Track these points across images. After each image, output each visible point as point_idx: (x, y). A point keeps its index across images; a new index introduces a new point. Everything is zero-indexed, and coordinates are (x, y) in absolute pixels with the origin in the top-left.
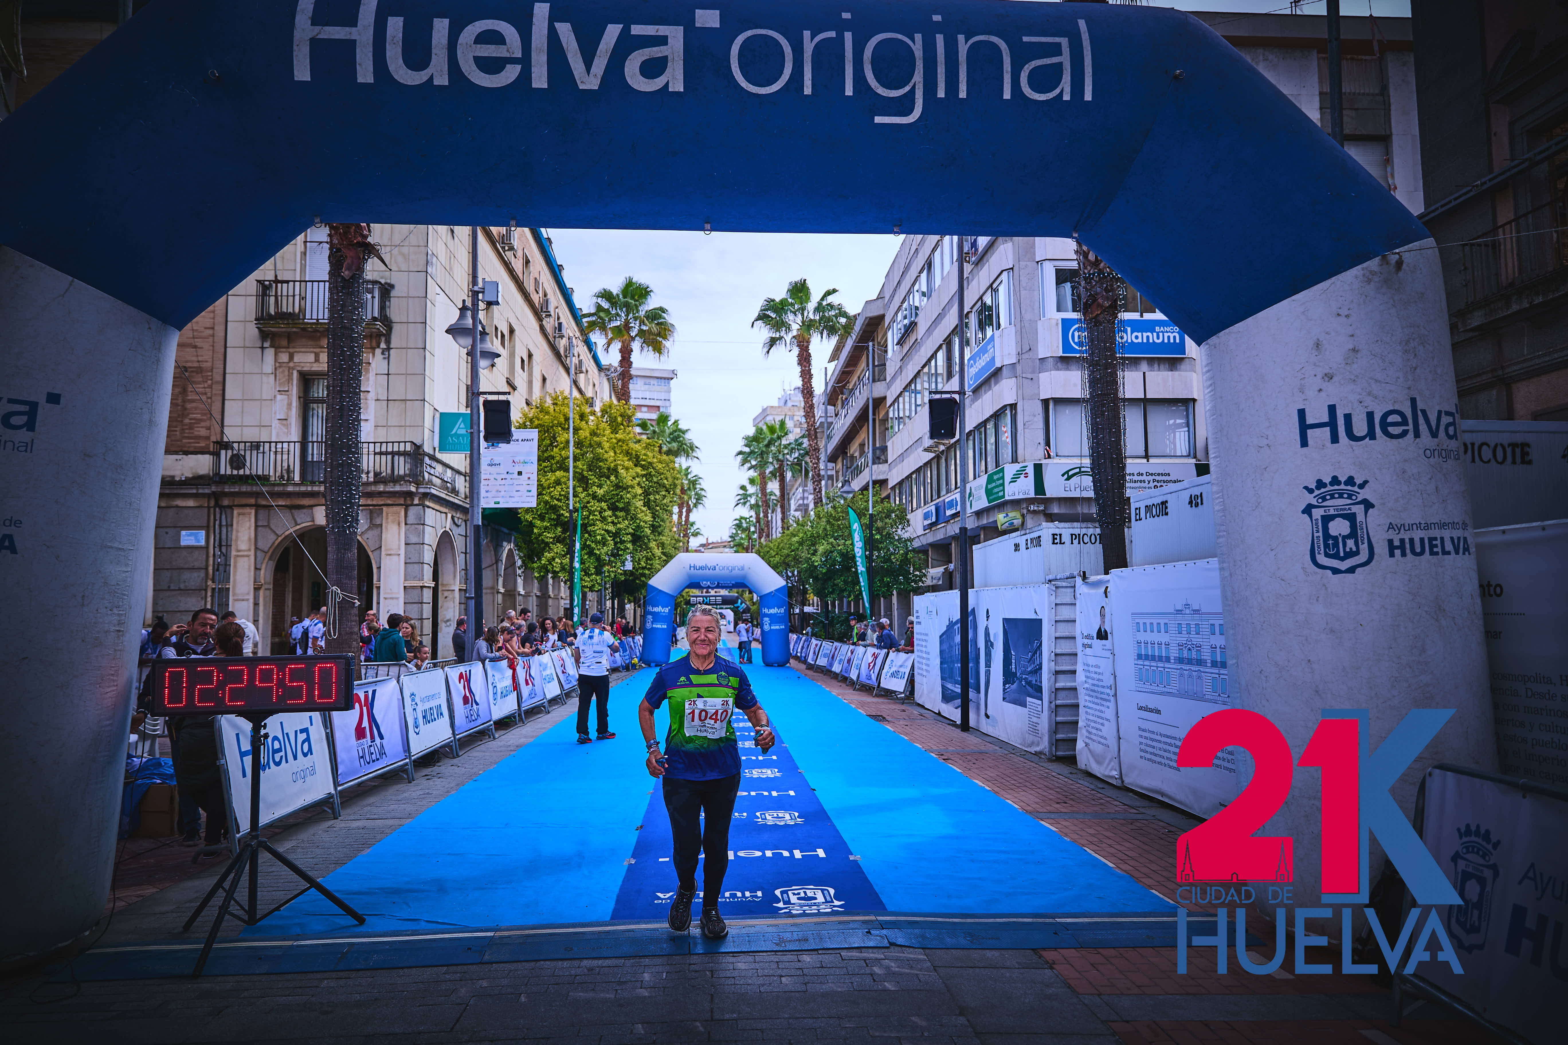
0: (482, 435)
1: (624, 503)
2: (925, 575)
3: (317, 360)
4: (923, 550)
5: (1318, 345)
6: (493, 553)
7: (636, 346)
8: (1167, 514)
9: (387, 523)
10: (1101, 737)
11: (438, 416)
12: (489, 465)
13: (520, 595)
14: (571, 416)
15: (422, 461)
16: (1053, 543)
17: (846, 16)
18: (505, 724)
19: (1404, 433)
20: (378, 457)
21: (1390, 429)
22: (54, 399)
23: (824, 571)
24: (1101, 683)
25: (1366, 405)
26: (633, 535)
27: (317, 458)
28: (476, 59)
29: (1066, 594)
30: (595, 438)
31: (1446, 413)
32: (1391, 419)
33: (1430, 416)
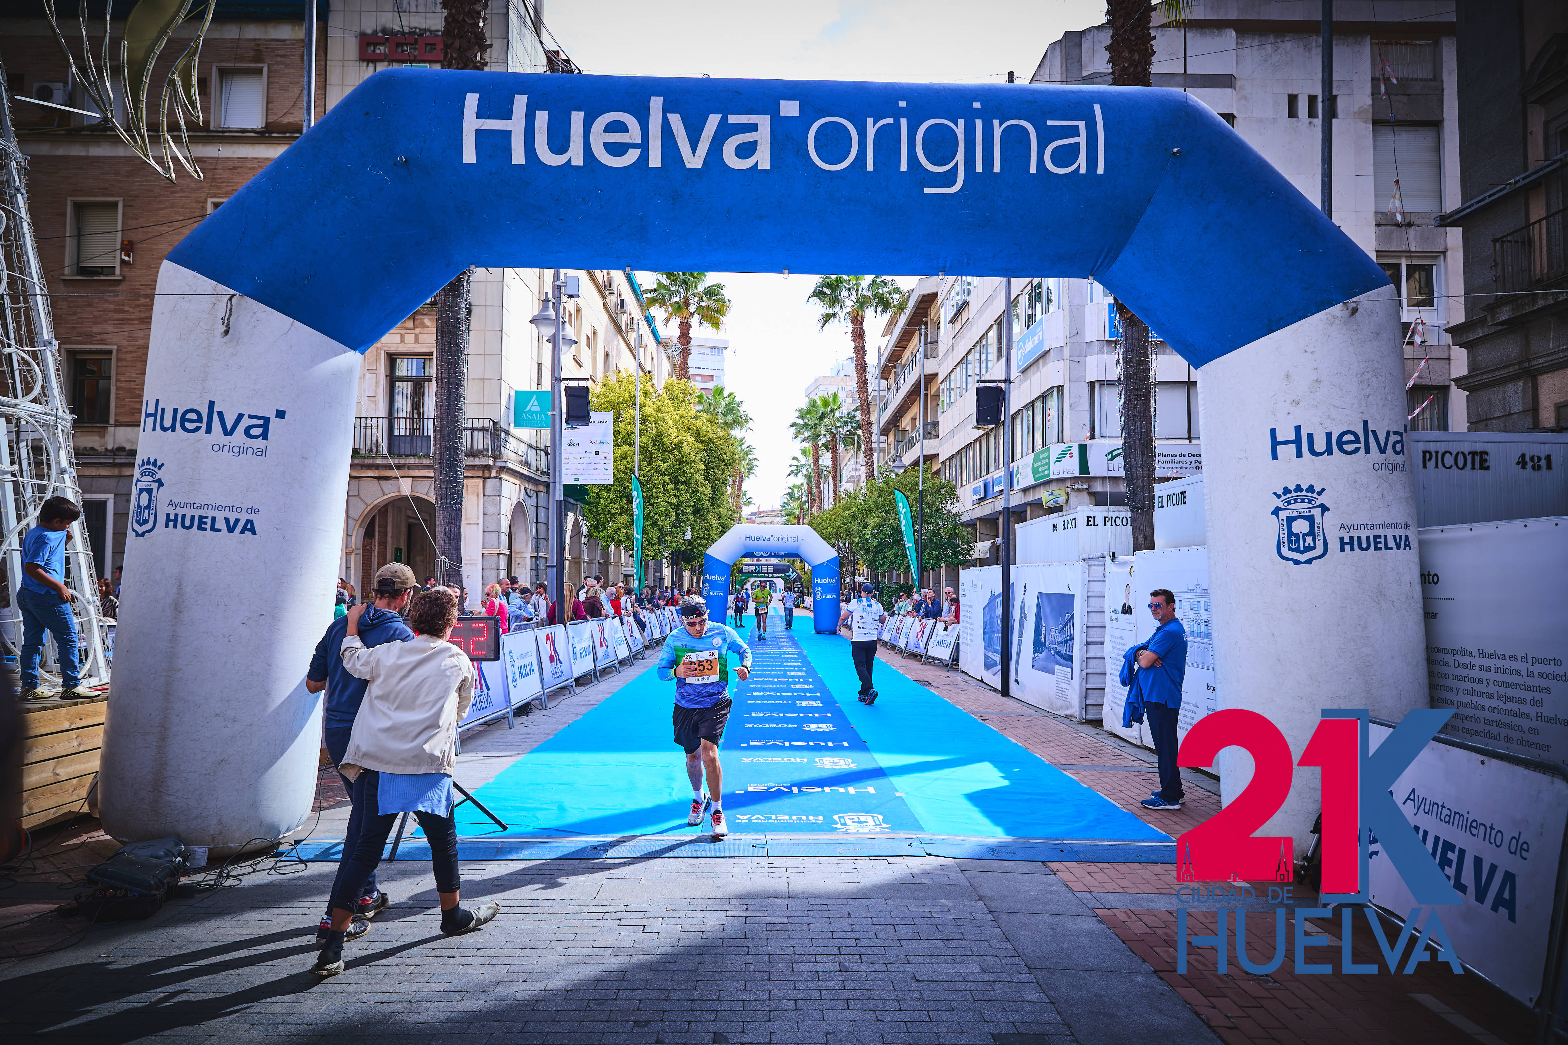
0: (564, 417)
1: (687, 477)
2: (973, 549)
3: (402, 341)
4: (971, 524)
5: (1288, 376)
7: (695, 321)
8: (1185, 503)
9: (467, 494)
11: (513, 394)
12: (568, 446)
14: (634, 392)
15: (499, 436)
16: (1088, 525)
17: (902, 104)
18: (582, 681)
19: (1357, 450)
21: (1345, 447)
22: (281, 414)
23: (875, 544)
25: (1326, 426)
26: (693, 506)
27: (402, 433)
28: (605, 144)
29: (1097, 571)
30: (659, 415)
31: (1395, 433)
32: (1346, 438)
33: (1379, 436)
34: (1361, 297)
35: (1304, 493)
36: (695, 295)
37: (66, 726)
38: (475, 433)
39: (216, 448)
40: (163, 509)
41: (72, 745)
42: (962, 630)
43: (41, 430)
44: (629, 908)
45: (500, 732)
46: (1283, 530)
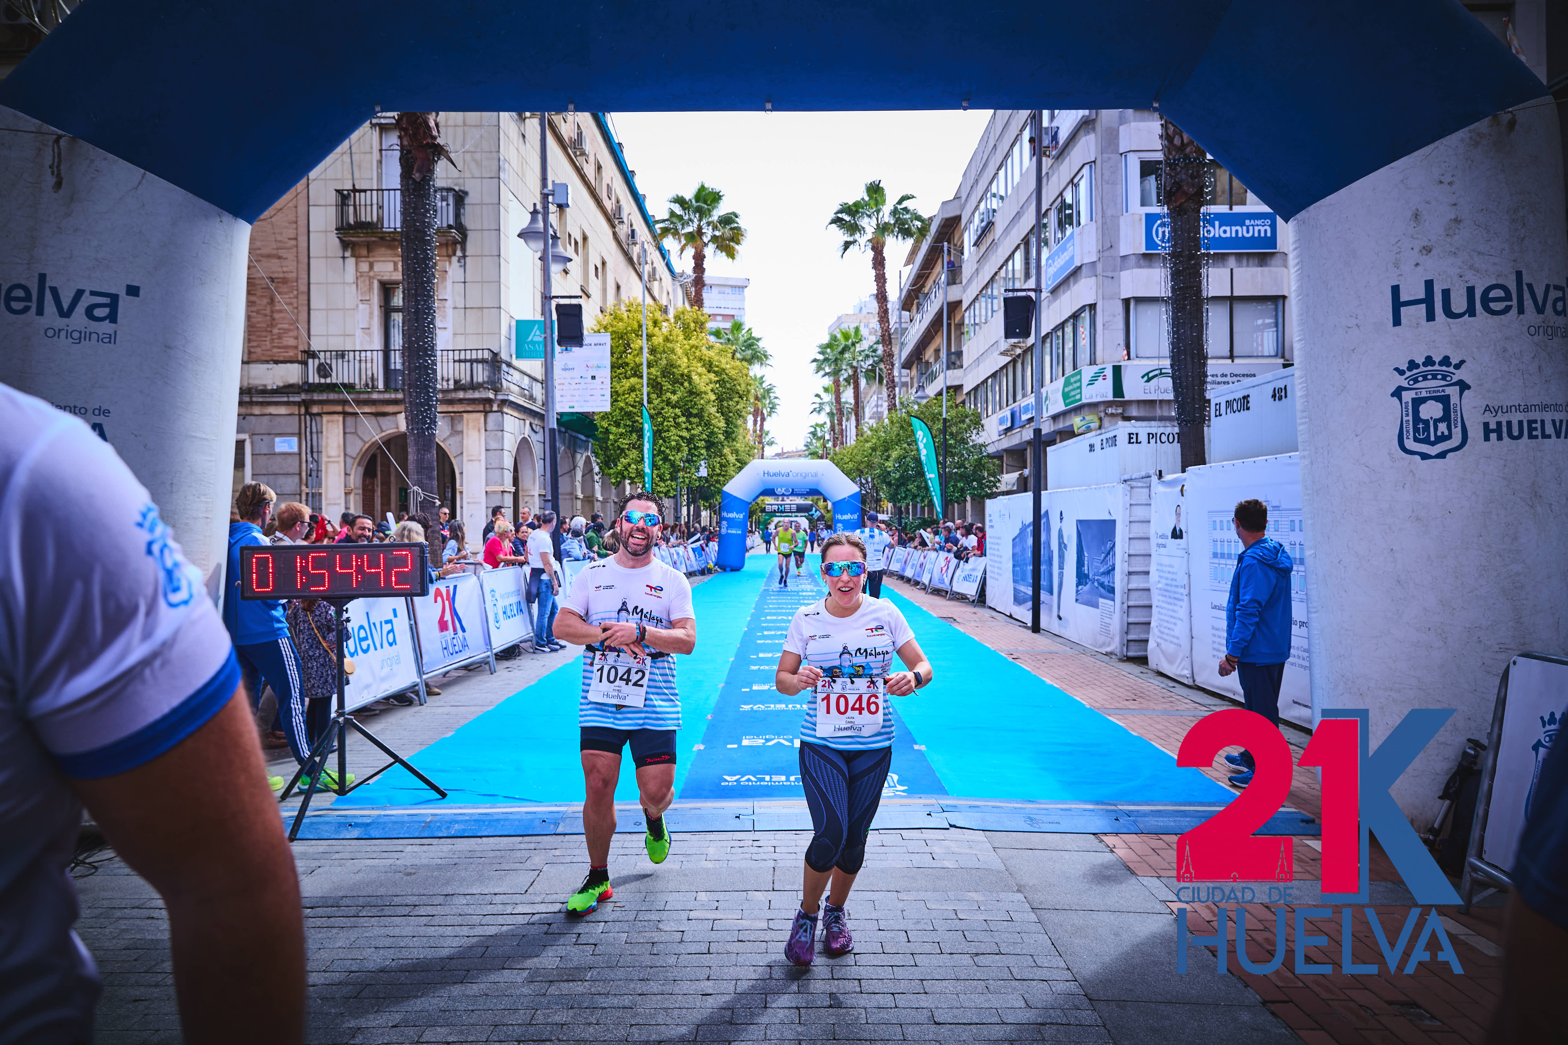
0: (556, 339)
1: (698, 409)
2: (999, 480)
3: (396, 269)
4: (998, 456)
5: (1416, 216)
6: (571, 459)
7: (709, 251)
8: (1248, 409)
9: (468, 429)
10: (1173, 637)
11: (514, 323)
12: (563, 369)
13: (597, 501)
14: (643, 321)
15: (500, 368)
16: (1130, 443)
19: (1507, 309)
20: (457, 364)
21: (1492, 305)
22: (133, 291)
23: (897, 477)
24: (1174, 583)
25: (1467, 279)
26: (706, 441)
27: (397, 366)
29: (1140, 493)
30: (669, 345)
31: (1557, 288)
32: (1493, 294)
33: (1536, 290)
34: (1516, 107)
35: (1437, 367)
36: (708, 224)
38: (475, 365)
39: (50, 333)
45: (479, 678)
46: (1407, 415)
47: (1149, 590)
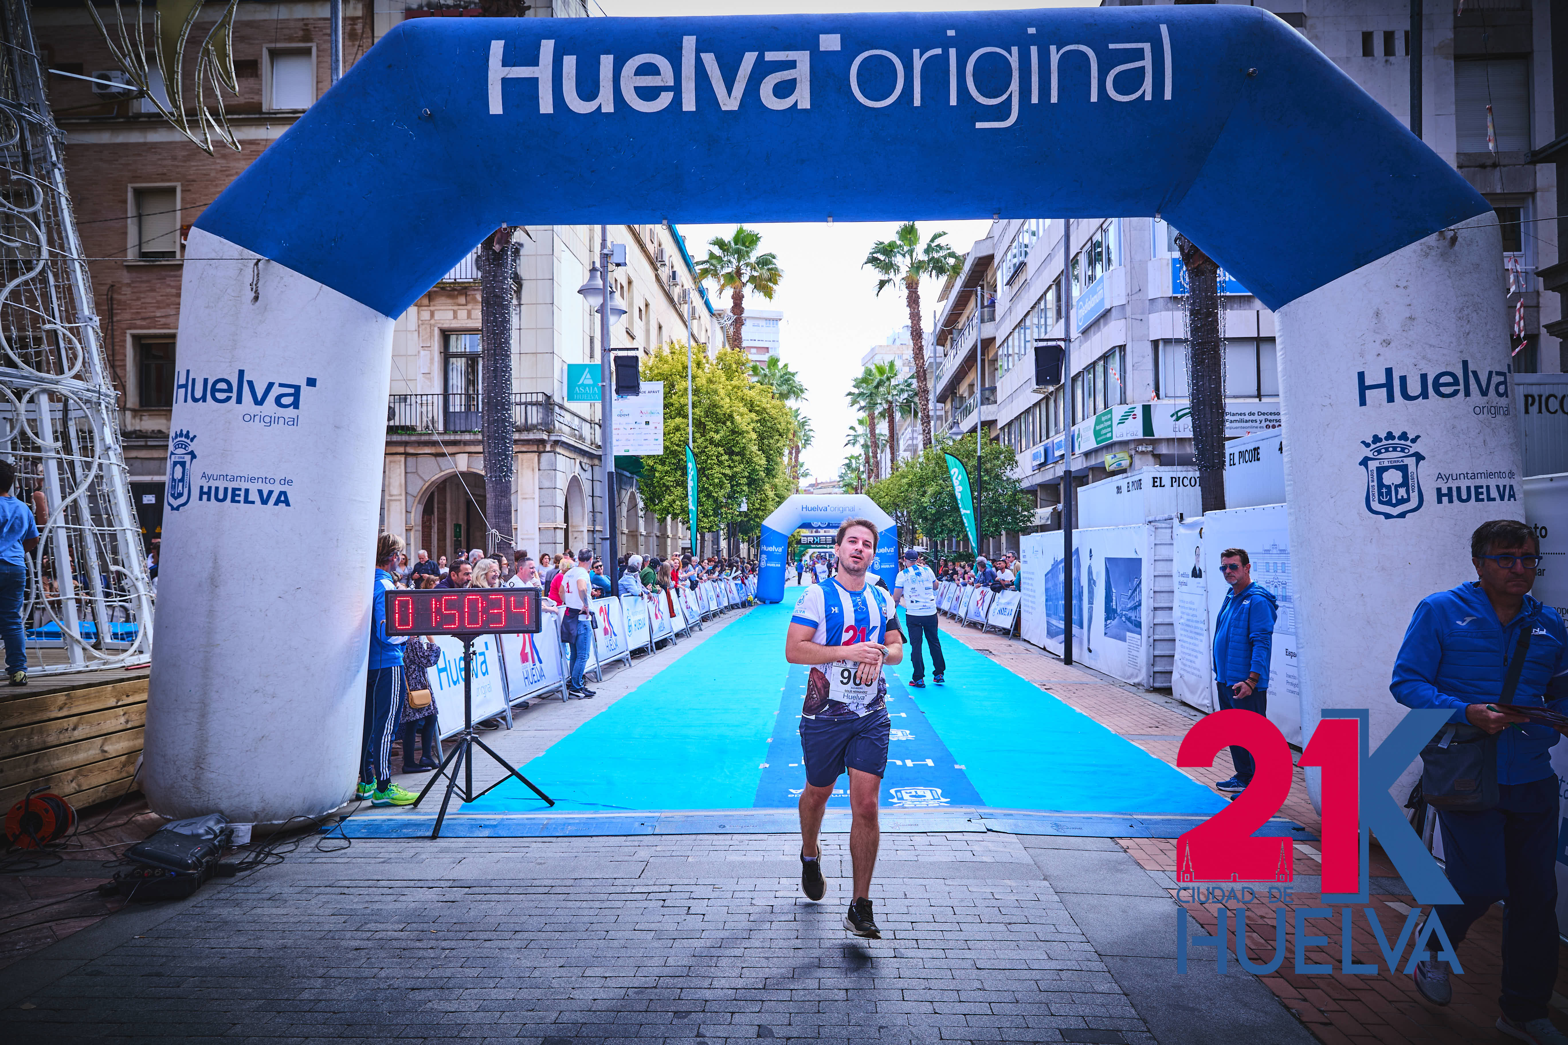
0: (614, 387)
1: (740, 448)
2: (1033, 516)
3: (455, 317)
4: (1032, 491)
5: (1377, 314)
7: (748, 290)
8: (1258, 460)
9: (522, 469)
10: (1195, 668)
11: (565, 367)
12: (619, 416)
13: (641, 535)
14: (687, 363)
15: (552, 410)
16: (1154, 486)
17: (951, 33)
18: (638, 653)
19: (1456, 393)
21: (1442, 389)
22: (311, 382)
23: (933, 512)
24: (1195, 619)
25: (1420, 368)
26: (748, 478)
27: (457, 409)
28: (637, 89)
29: (1164, 535)
30: (711, 386)
31: (1498, 373)
32: (1444, 380)
33: (1481, 377)
34: (1460, 225)
35: (1396, 441)
36: (747, 265)
37: (112, 702)
38: (529, 407)
39: (247, 418)
40: (196, 482)
41: (119, 722)
42: (1024, 597)
43: (84, 407)
44: (674, 889)
45: (554, 706)
47: (1172, 624)
